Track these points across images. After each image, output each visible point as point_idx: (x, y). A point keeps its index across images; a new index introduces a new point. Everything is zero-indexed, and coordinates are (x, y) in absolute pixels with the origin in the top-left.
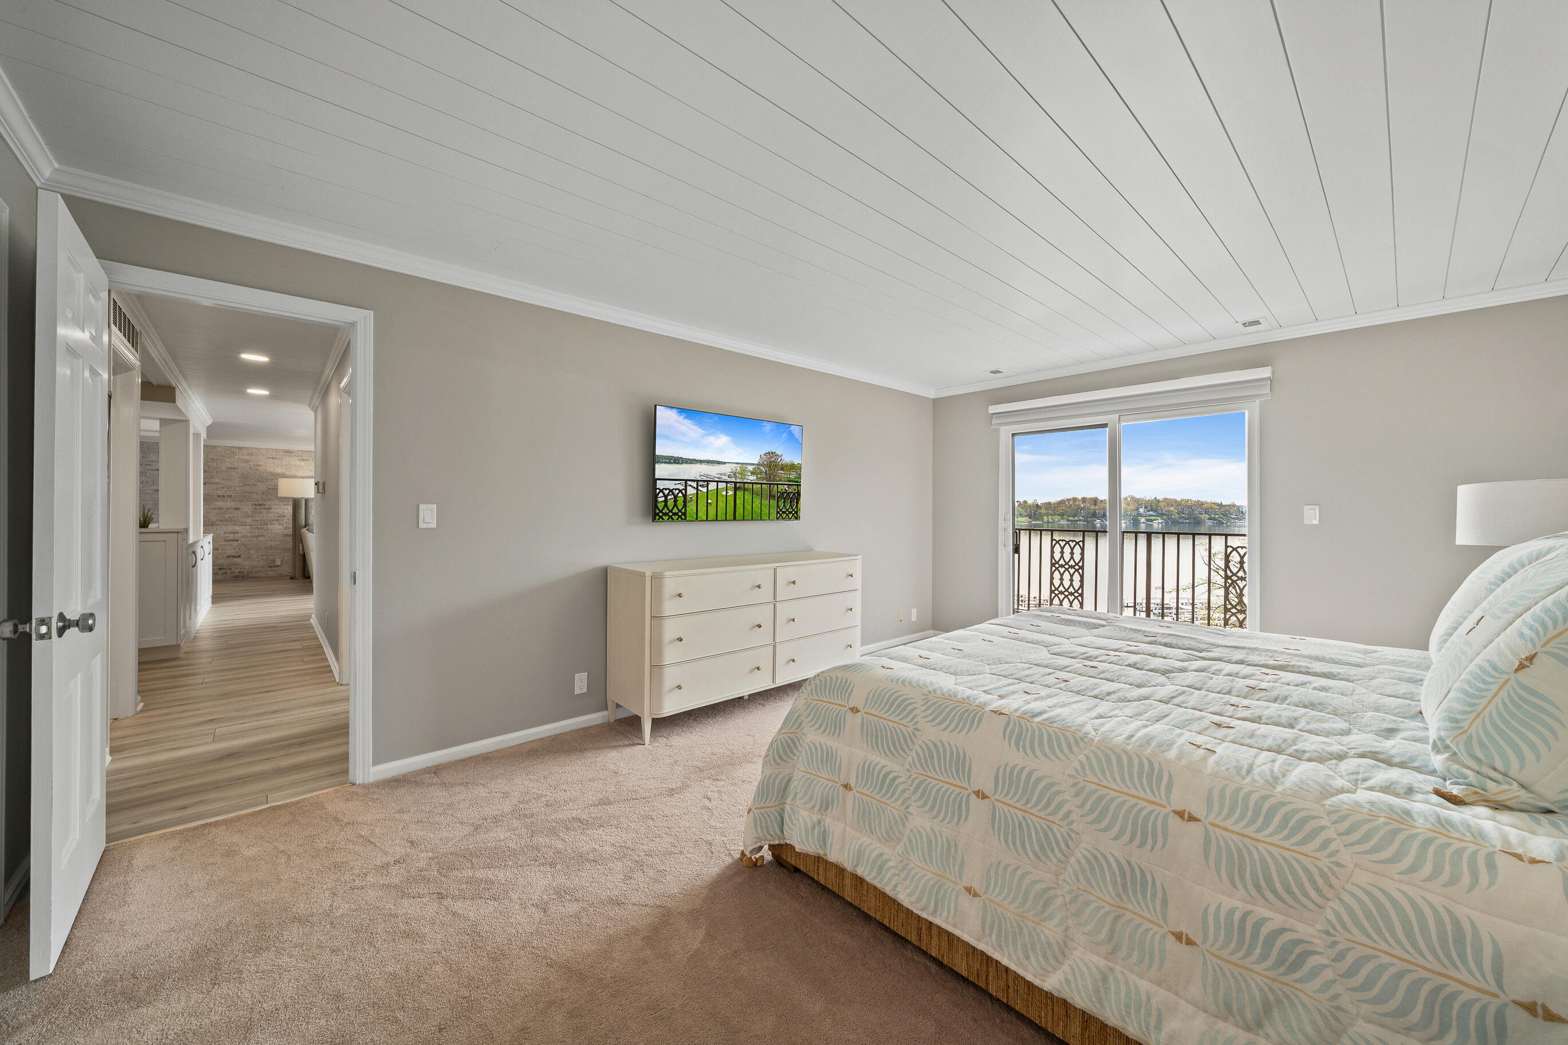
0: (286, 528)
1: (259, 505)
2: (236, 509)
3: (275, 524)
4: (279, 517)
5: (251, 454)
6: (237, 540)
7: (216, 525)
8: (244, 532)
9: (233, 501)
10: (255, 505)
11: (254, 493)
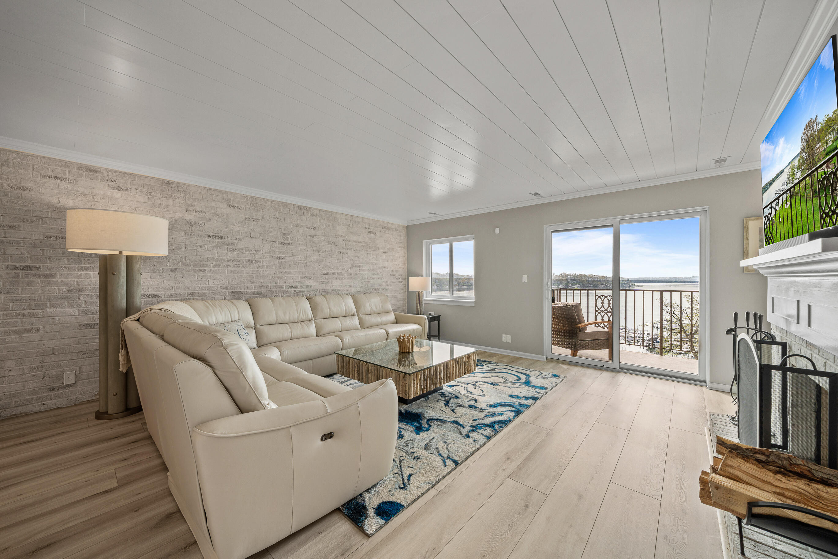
0: (86, 312)
3: (62, 306)
10: (16, 268)
11: (11, 242)
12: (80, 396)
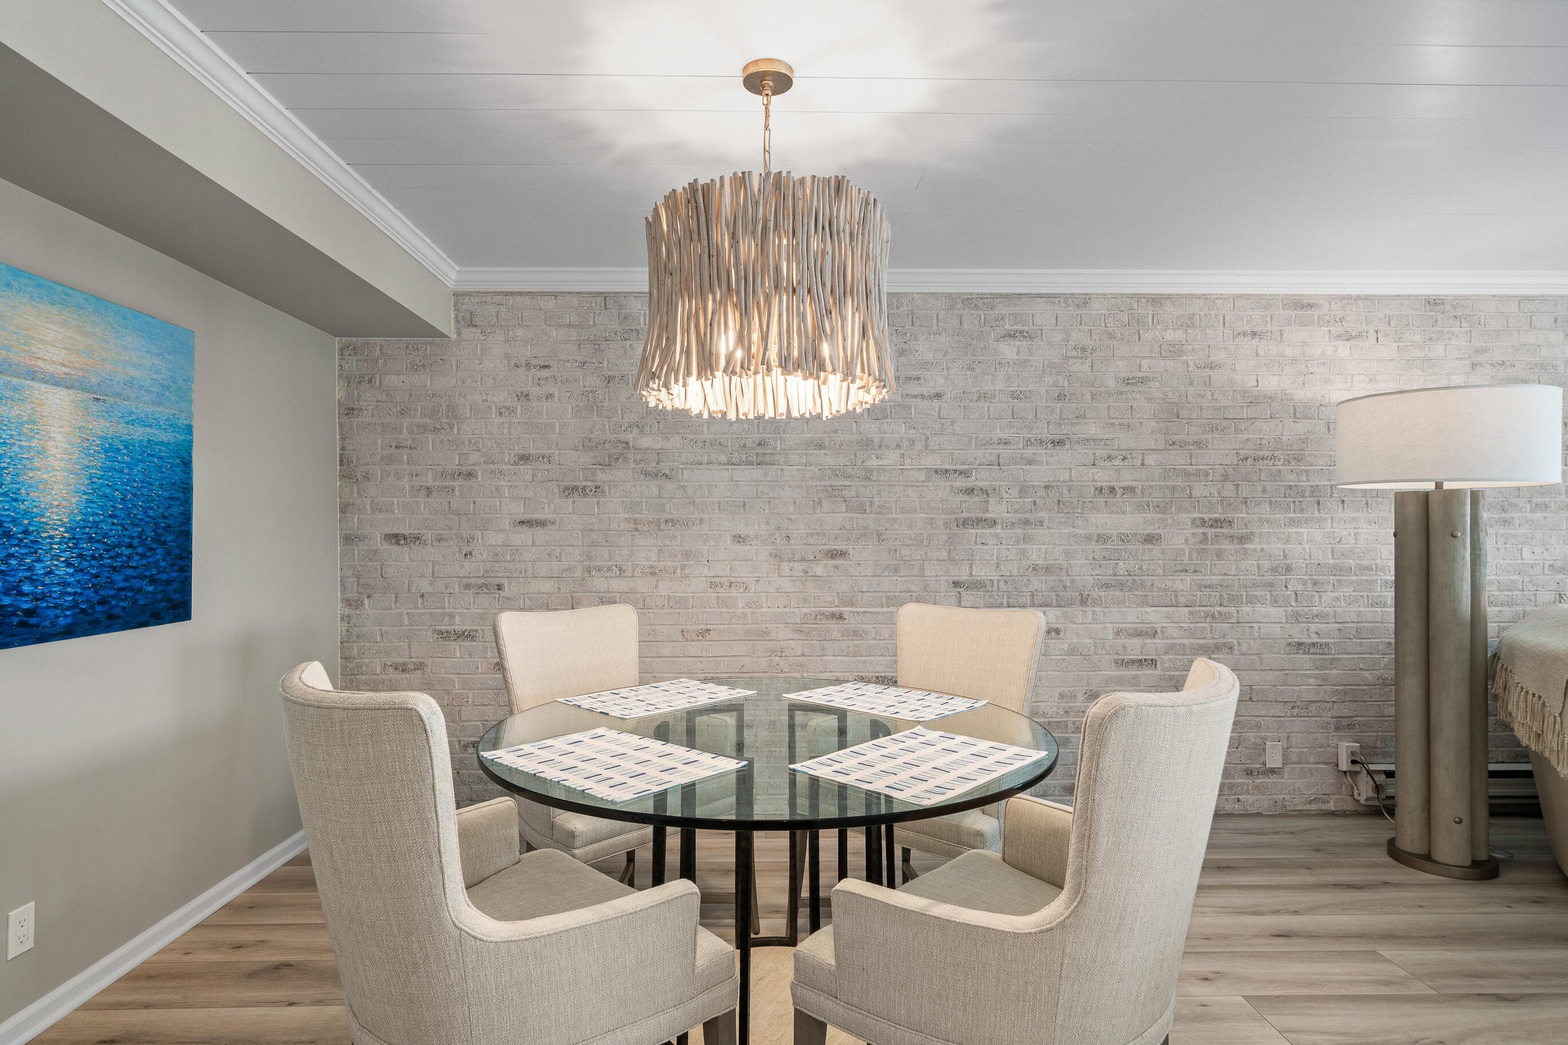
0: (1297, 618)
1: (1217, 523)
2: (1150, 539)
3: (1263, 601)
4: (1274, 570)
5: (1188, 324)
6: (1153, 662)
7: (1095, 603)
8: (1172, 630)
9: (1139, 508)
10: (1204, 523)
11: (1197, 474)
12: (1287, 797)
